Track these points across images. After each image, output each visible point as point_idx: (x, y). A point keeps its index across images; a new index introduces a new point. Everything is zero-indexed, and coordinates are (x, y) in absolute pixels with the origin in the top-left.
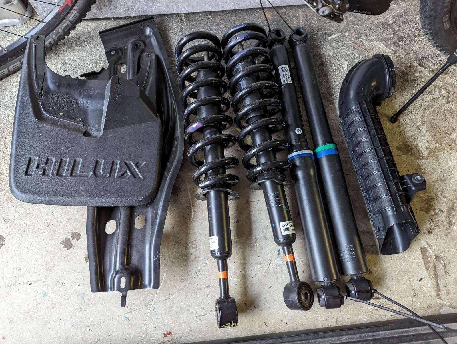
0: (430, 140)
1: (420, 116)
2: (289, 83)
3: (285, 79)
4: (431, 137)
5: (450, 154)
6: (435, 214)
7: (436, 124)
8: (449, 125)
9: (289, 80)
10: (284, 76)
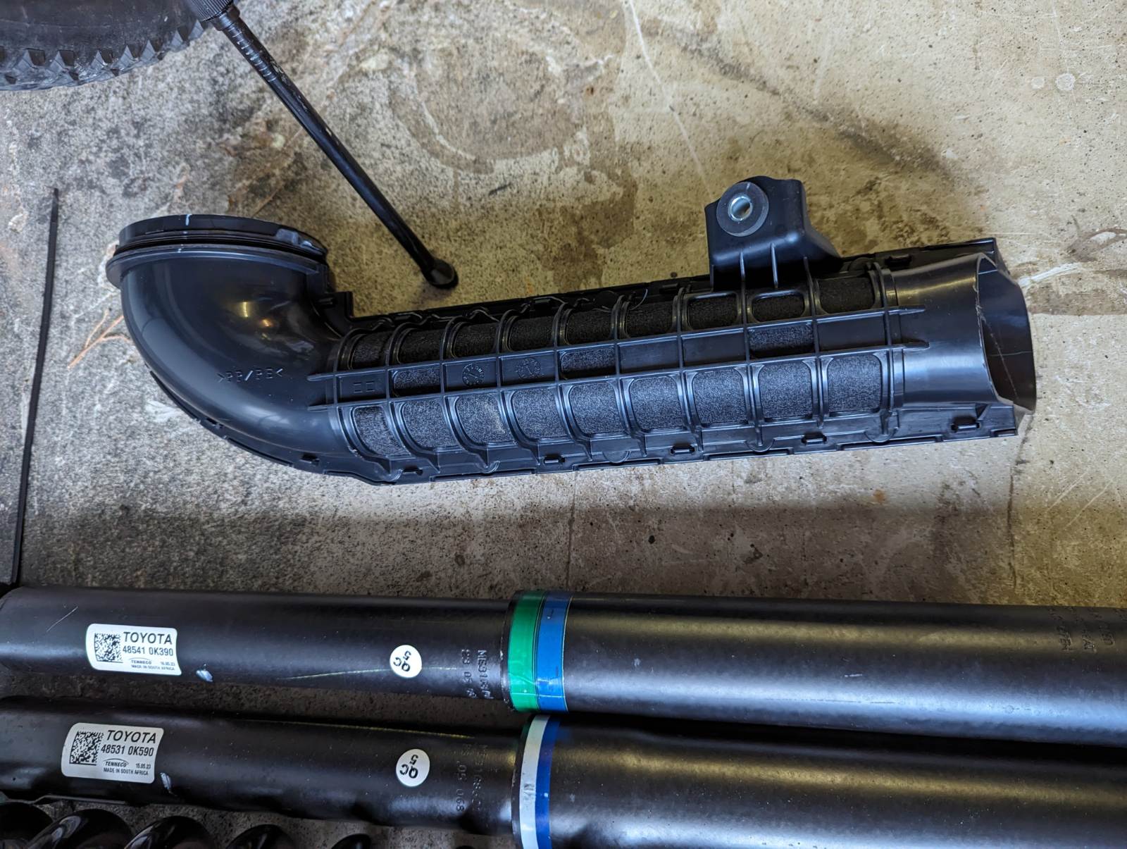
0: (556, 158)
1: (450, 171)
2: (156, 746)
3: (133, 761)
4: (546, 154)
5: (626, 99)
6: (880, 217)
7: (494, 122)
8: (508, 77)
9: (145, 745)
10: (116, 764)
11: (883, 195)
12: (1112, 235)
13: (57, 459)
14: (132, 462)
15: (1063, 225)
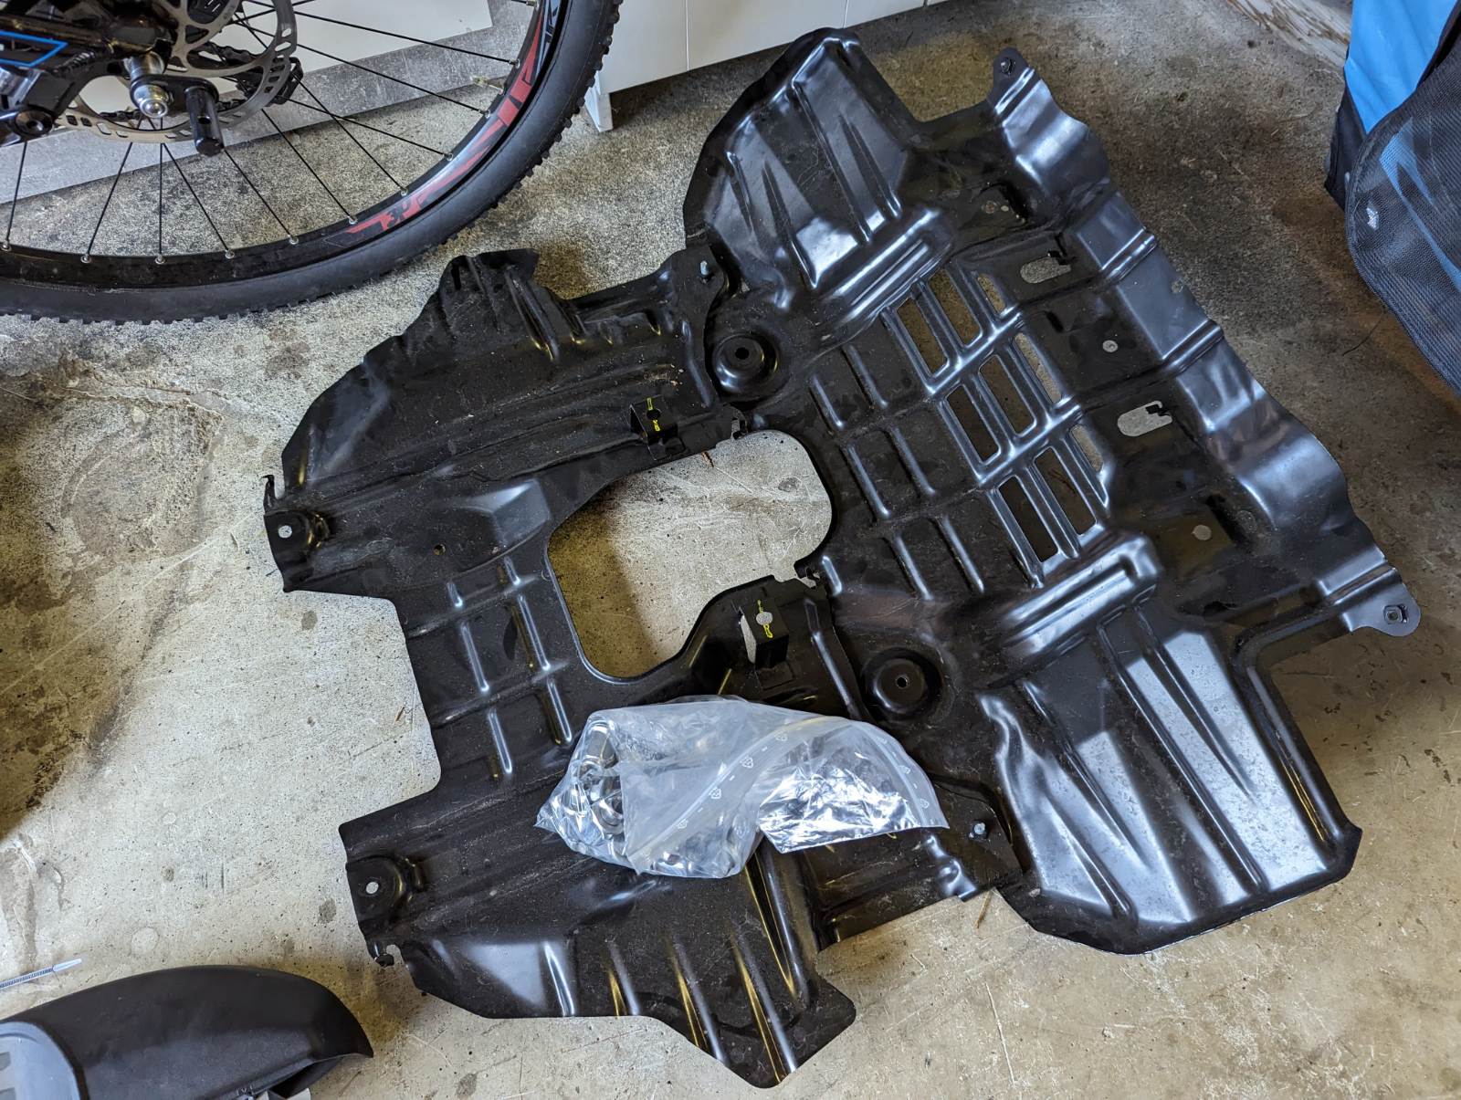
11: (73, 745)
12: (59, 881)
15: (63, 852)
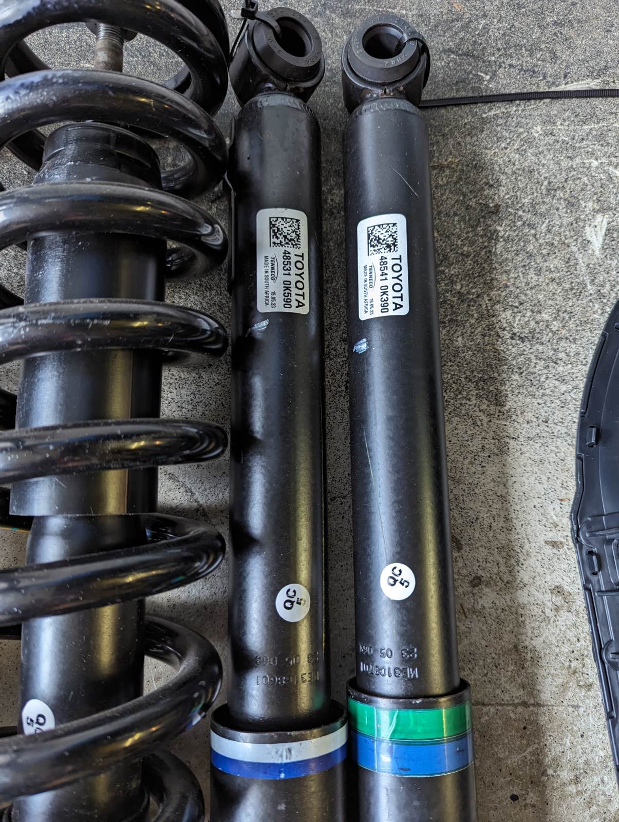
2: (293, 310)
3: (276, 287)
9: (294, 297)
10: (273, 268)
13: (539, 128)
14: (543, 208)
